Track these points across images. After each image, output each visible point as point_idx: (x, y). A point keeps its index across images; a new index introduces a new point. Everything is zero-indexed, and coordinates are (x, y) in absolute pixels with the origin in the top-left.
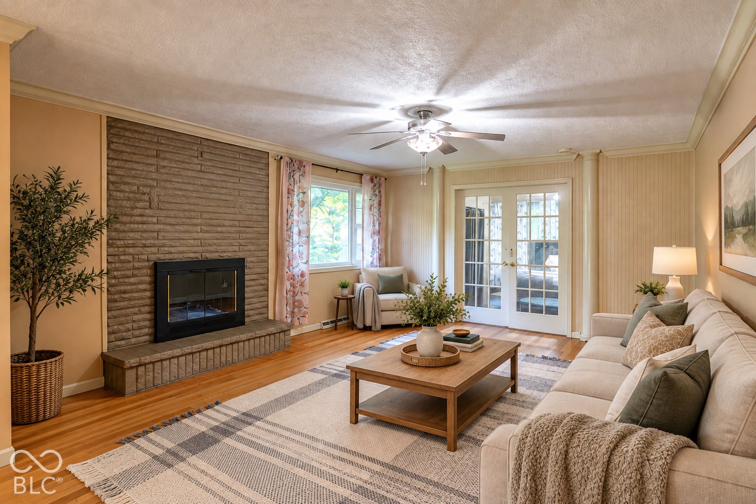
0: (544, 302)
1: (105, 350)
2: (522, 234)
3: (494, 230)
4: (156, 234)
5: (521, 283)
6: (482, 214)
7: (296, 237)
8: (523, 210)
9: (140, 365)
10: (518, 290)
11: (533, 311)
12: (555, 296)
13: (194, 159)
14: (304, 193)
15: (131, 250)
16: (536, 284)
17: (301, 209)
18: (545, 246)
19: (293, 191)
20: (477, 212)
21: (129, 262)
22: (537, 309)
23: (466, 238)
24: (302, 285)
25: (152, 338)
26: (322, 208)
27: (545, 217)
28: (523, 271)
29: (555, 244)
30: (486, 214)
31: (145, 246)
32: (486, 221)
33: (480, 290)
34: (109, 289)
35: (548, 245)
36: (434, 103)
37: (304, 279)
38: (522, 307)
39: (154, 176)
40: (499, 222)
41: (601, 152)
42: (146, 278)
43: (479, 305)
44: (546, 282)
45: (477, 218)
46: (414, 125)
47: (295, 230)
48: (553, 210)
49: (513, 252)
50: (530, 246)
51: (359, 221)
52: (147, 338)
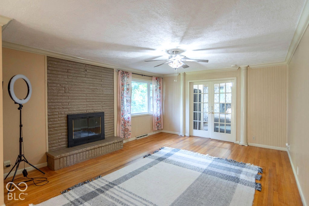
0: (225, 128)
1: (47, 151)
2: (216, 100)
3: (205, 99)
4: (68, 103)
5: (216, 120)
6: (200, 92)
7: (125, 103)
8: (217, 91)
9: (61, 158)
10: (214, 123)
11: (221, 132)
12: (230, 125)
13: (82, 72)
14: (128, 85)
15: (58, 110)
16: (222, 120)
17: (127, 91)
18: (225, 105)
19: (124, 84)
20: (198, 91)
21: (57, 115)
22: (222, 131)
23: (194, 102)
24: (128, 122)
25: (67, 145)
26: (138, 90)
27: (226, 93)
28: (217, 115)
29: (230, 104)
30: (202, 92)
31: (63, 108)
32: (202, 95)
33: (200, 123)
34: (49, 126)
35: (227, 104)
36: (178, 48)
37: (129, 120)
38: (216, 130)
39: (67, 80)
40: (207, 95)
41: (248, 66)
42: (64, 121)
43: (199, 129)
44: (226, 120)
45: (198, 94)
46: (171, 57)
47: (125, 100)
48: (229, 90)
49: (213, 108)
50: (220, 105)
51: (151, 95)
52: (65, 145)
